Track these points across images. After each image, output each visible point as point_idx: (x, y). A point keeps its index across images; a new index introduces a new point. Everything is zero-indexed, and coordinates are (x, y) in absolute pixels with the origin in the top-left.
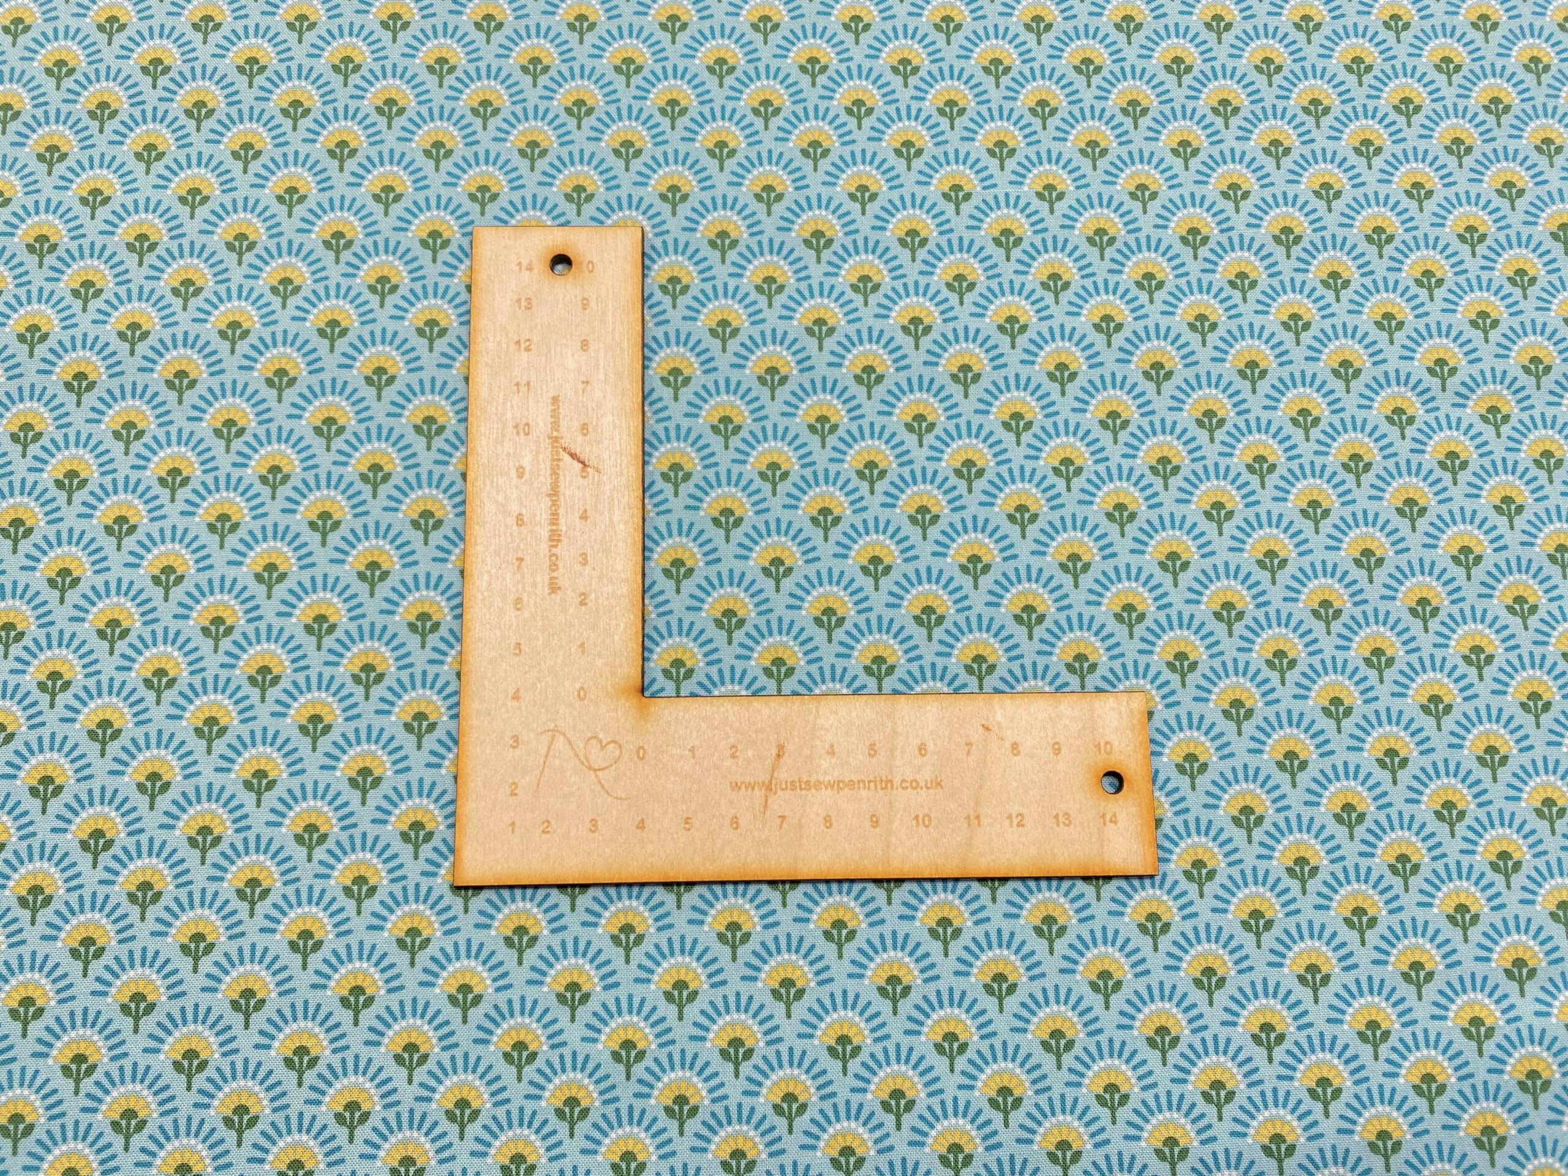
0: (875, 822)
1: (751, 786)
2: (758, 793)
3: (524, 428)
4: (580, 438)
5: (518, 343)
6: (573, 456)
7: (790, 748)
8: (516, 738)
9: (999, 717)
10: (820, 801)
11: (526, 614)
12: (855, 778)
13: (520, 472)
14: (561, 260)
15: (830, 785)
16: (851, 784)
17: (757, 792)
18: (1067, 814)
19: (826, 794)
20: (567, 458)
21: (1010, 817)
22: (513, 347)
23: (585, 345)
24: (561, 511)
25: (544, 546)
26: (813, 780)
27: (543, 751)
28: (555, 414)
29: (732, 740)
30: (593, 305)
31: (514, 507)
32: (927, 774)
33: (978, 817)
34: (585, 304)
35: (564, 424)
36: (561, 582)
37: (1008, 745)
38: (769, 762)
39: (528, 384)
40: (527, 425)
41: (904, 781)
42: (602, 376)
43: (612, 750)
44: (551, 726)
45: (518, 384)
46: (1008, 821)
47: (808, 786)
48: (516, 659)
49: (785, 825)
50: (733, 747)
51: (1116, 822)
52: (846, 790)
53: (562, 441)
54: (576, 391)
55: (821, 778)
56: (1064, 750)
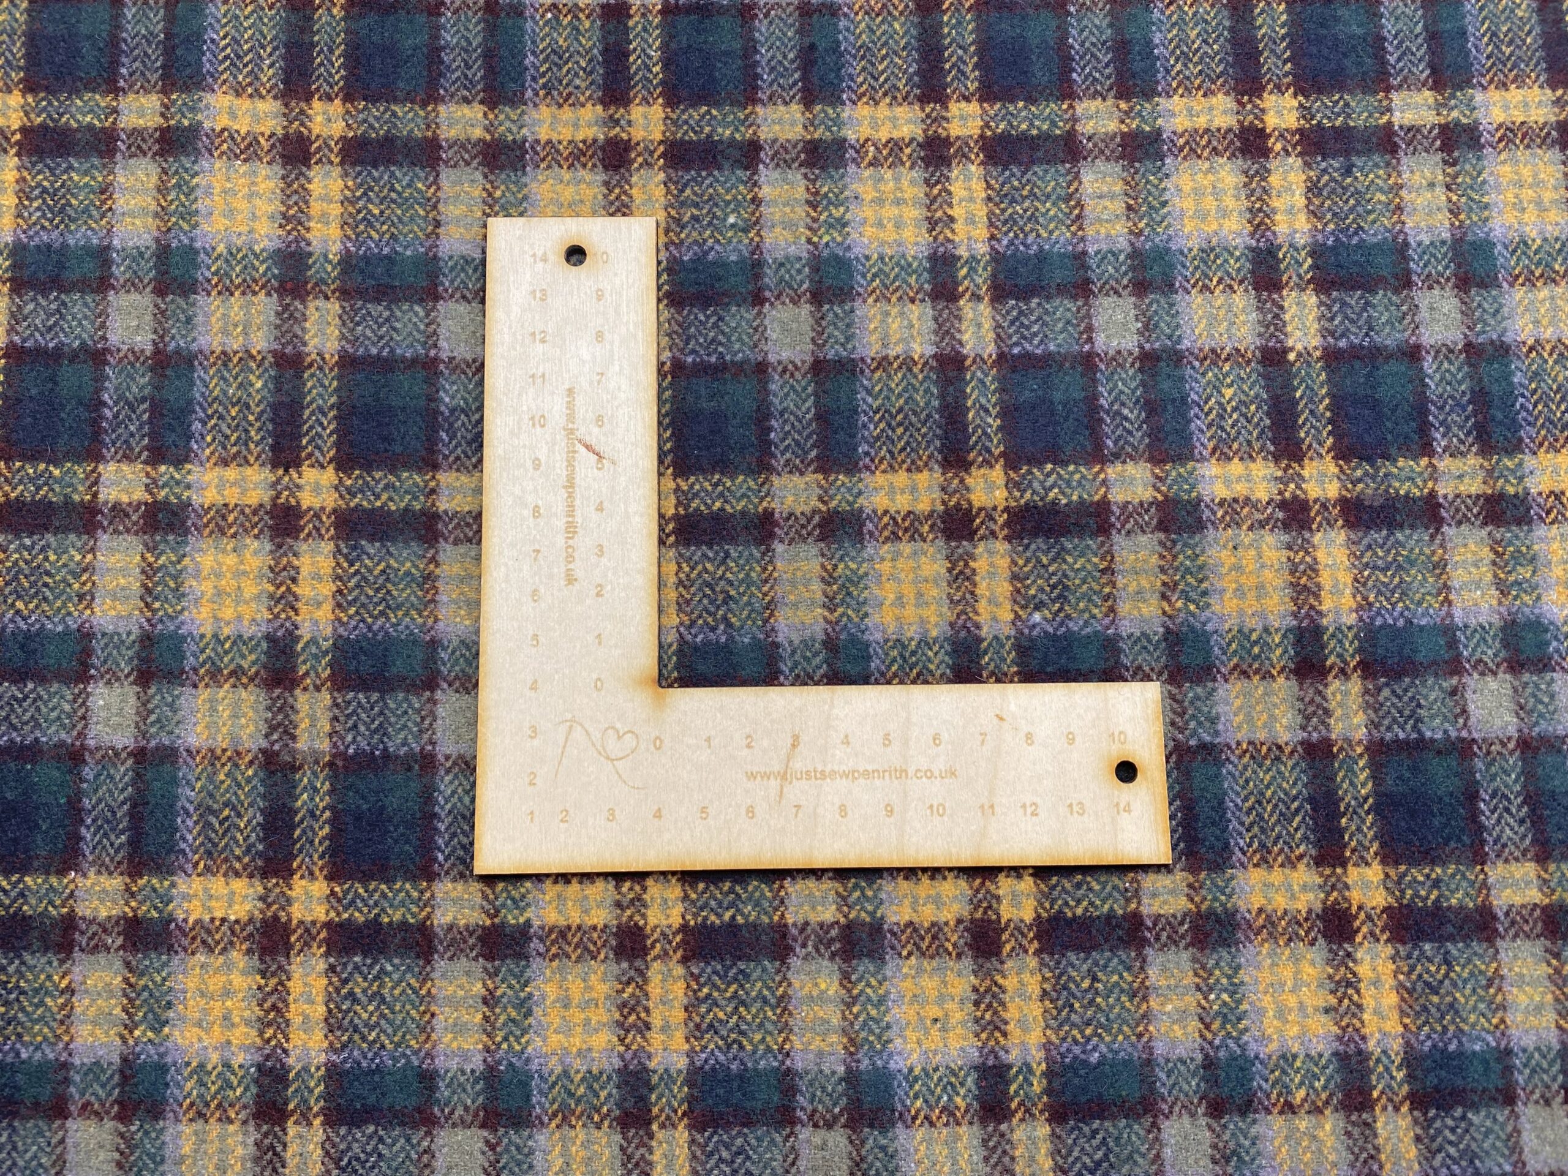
0: (889, 810)
1: (766, 776)
2: (774, 783)
3: (540, 420)
4: (596, 430)
5: (533, 334)
6: (589, 447)
7: (804, 738)
8: (534, 729)
9: (1013, 707)
10: (834, 791)
11: (543, 605)
12: (870, 768)
13: (537, 464)
14: (576, 252)
15: (845, 775)
16: (866, 774)
17: (772, 782)
18: (1080, 803)
19: (842, 784)
20: (583, 450)
21: (1024, 806)
22: (528, 339)
23: (599, 336)
24: (577, 503)
25: (560, 540)
26: (828, 770)
27: (561, 742)
28: (570, 406)
29: (747, 730)
30: (607, 295)
31: (530, 499)
32: (940, 765)
33: (992, 807)
34: (600, 295)
35: (579, 416)
36: (579, 574)
37: (1022, 735)
38: (784, 752)
39: (543, 375)
40: (543, 416)
41: (918, 770)
42: (617, 368)
43: (629, 740)
44: (569, 716)
45: (533, 376)
46: (1021, 811)
47: (823, 775)
48: (534, 650)
49: (800, 815)
50: (748, 737)
51: (1129, 811)
52: (862, 781)
53: (578, 433)
54: (591, 383)
55: (836, 768)
56: (1078, 740)
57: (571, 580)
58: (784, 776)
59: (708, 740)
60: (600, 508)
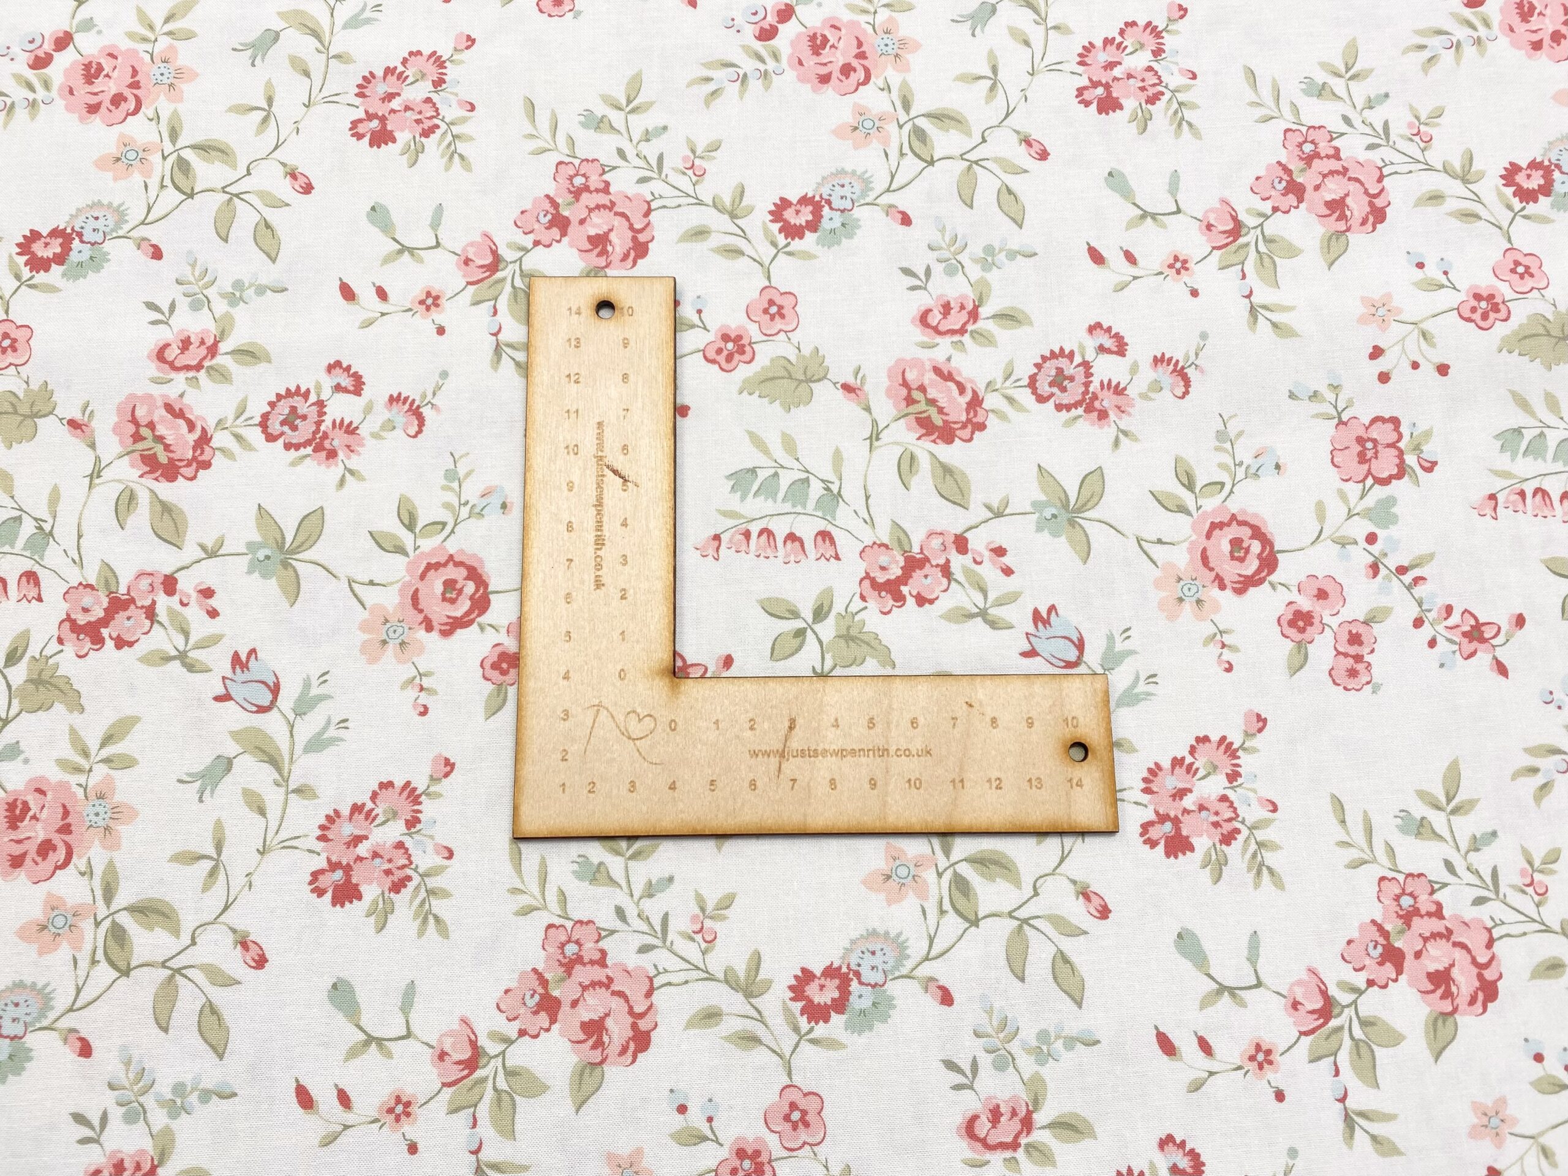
0: (873, 784)
1: (767, 754)
2: (774, 760)
3: (574, 449)
4: (622, 457)
5: (569, 376)
6: (615, 472)
7: (800, 721)
8: (566, 712)
9: (980, 695)
10: (825, 767)
11: (575, 606)
12: (856, 747)
13: (570, 486)
14: (605, 305)
15: (836, 753)
16: (853, 753)
17: (772, 759)
18: (1038, 778)
19: (831, 761)
20: (612, 474)
22: (565, 380)
23: (625, 377)
24: (605, 519)
25: (591, 549)
26: (820, 749)
27: (589, 723)
28: (600, 437)
29: (750, 715)
30: (632, 343)
31: (566, 517)
32: (917, 745)
33: (962, 781)
34: (626, 344)
35: (607, 445)
36: (604, 580)
37: (988, 719)
38: (783, 732)
39: (577, 411)
40: (577, 446)
41: (898, 750)
42: (640, 405)
43: (648, 723)
44: (597, 702)
45: (568, 411)
46: (988, 785)
47: (815, 753)
48: (567, 645)
49: (796, 787)
50: (751, 720)
51: (1081, 786)
52: (849, 757)
53: (606, 460)
54: (618, 417)
55: (827, 747)
56: (1036, 724)
57: (599, 584)
58: (782, 755)
59: (717, 722)
60: (624, 524)
